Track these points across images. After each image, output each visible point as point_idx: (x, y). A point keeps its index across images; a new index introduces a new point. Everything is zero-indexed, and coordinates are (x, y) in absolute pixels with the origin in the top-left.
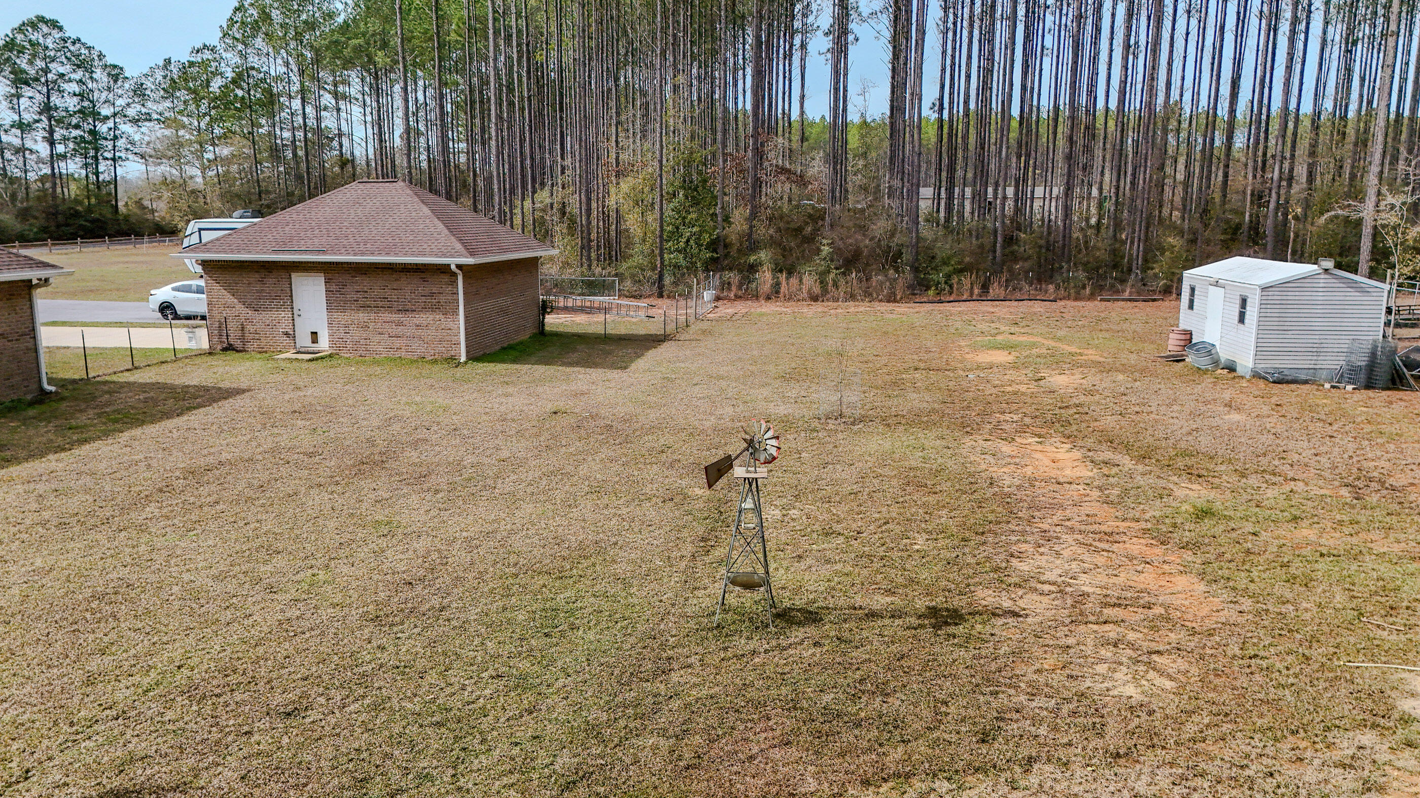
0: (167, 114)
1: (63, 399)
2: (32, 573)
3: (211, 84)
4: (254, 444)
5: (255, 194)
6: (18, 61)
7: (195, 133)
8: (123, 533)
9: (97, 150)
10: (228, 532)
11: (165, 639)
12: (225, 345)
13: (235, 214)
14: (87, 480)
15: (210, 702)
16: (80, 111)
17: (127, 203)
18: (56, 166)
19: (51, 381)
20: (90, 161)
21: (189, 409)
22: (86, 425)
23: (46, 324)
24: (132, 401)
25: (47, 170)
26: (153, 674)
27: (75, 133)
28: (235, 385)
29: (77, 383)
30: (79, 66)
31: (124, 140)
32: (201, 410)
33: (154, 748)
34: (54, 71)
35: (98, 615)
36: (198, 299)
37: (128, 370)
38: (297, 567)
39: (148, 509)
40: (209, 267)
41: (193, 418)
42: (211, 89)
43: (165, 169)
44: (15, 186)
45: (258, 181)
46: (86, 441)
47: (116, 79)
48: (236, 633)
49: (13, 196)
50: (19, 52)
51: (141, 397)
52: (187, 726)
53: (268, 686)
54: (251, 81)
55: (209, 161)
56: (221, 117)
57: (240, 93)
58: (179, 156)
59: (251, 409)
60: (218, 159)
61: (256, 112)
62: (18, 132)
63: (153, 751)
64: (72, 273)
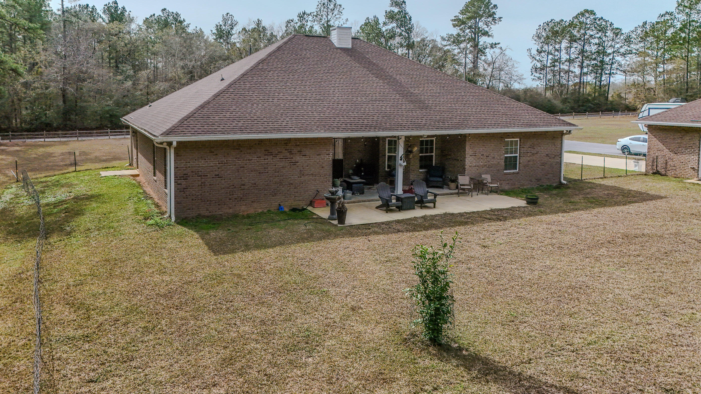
0: (640, 50)
1: (569, 188)
2: (544, 267)
3: (667, 32)
4: (665, 228)
5: (684, 89)
6: (573, 32)
7: (654, 58)
8: (588, 260)
9: (602, 70)
10: (643, 273)
11: (602, 320)
12: (654, 171)
13: (670, 101)
14: (573, 229)
15: (622, 364)
16: (597, 52)
17: (613, 95)
18: (582, 78)
19: (565, 179)
20: (598, 75)
21: (630, 202)
22: (577, 202)
23: (566, 152)
24: (601, 194)
25: (577, 80)
26: (593, 336)
27: (593, 62)
28: (658, 194)
29: (576, 181)
30: (600, 31)
31: (616, 64)
32: (637, 204)
33: (589, 375)
34: (588, 34)
35: (571, 297)
36: (643, 145)
37: (601, 178)
38: (683, 305)
39: (601, 250)
40: (652, 129)
41: (631, 207)
42: (666, 35)
43: (636, 78)
44: (563, 88)
45: (687, 83)
46: (576, 210)
47: (617, 34)
48: (641, 331)
49: (561, 93)
50: (574, 27)
51: (606, 193)
52: (608, 371)
53: (656, 369)
54: (691, 28)
55: (660, 72)
56: (670, 49)
57: (683, 35)
58: (644, 70)
59: (665, 208)
60: (665, 71)
61: (692, 44)
62: (568, 64)
63: (589, 377)
64: (581, 129)
